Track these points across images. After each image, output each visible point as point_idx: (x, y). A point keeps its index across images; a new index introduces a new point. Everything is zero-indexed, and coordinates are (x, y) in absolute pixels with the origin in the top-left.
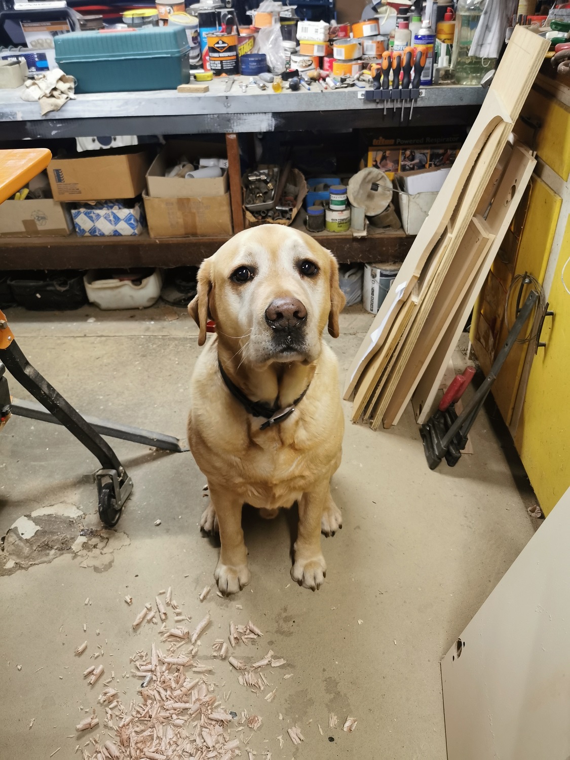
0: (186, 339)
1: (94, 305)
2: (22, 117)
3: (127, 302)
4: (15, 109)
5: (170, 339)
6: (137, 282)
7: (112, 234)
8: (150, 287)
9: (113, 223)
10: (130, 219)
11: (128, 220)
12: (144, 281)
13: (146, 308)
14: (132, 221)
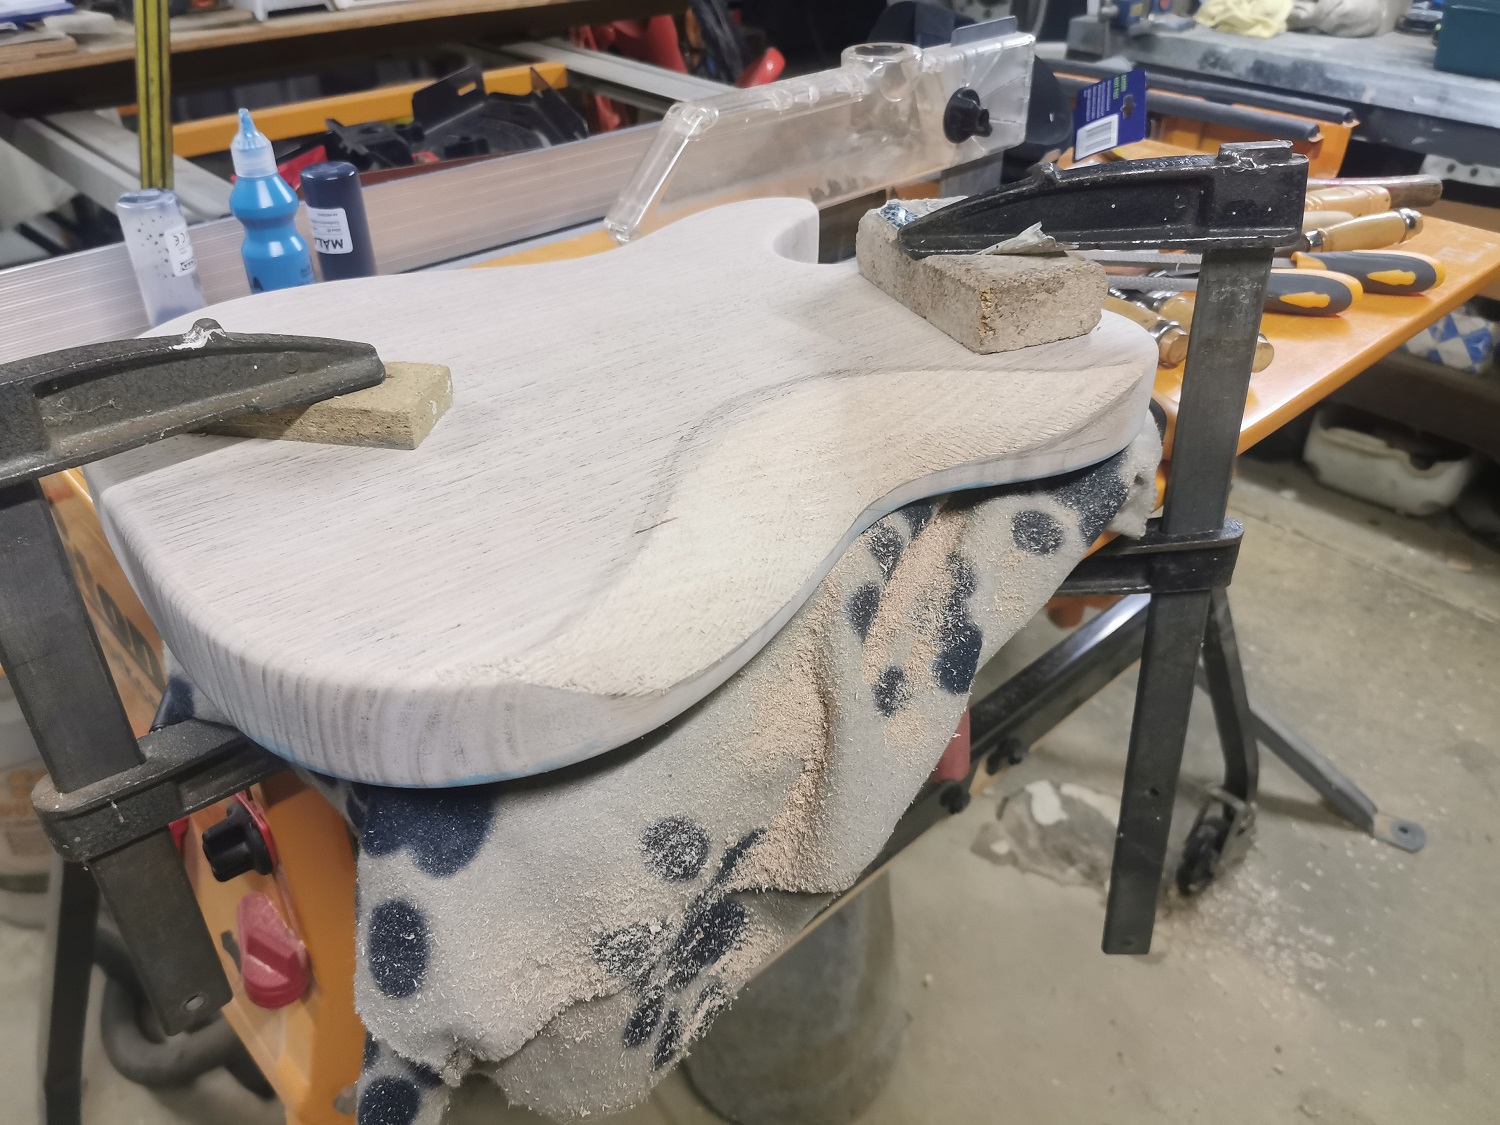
0: (1468, 615)
1: (1309, 470)
2: (1372, 99)
3: (1380, 490)
4: (1367, 81)
5: (1435, 601)
6: (1425, 460)
7: (1425, 354)
8: (1443, 482)
9: (1438, 335)
10: (1478, 340)
11: (1471, 341)
12: (1439, 466)
13: (1411, 516)
14: (1480, 346)
